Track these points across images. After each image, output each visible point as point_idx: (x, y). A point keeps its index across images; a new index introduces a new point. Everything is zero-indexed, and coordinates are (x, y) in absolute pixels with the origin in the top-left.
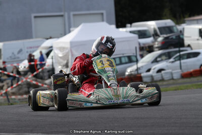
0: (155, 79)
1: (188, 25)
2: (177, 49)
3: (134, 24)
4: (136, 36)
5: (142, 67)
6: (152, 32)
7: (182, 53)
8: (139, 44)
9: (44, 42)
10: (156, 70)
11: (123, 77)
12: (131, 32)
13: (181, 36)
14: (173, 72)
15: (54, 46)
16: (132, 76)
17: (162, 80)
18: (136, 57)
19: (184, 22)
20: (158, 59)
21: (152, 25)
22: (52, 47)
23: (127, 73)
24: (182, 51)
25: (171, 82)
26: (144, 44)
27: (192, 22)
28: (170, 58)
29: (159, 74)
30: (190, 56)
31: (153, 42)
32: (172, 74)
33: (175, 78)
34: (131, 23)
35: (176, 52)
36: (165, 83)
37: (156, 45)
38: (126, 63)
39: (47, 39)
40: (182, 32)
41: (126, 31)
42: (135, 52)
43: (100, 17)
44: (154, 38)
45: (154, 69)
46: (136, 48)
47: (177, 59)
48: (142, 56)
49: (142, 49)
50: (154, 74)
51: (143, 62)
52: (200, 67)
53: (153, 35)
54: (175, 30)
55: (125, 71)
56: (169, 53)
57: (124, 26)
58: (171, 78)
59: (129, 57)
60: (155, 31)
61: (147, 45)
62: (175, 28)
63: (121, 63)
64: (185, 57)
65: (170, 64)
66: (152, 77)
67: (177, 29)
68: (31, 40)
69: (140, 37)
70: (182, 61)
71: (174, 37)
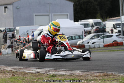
0: (91, 47)
1: (108, 22)
2: (102, 33)
3: (82, 21)
4: (83, 26)
5: (85, 41)
6: (91, 25)
7: (104, 35)
8: (84, 30)
9: (39, 27)
10: (92, 43)
11: (76, 45)
12: (81, 24)
13: (105, 27)
14: (100, 44)
15: (44, 29)
16: (80, 45)
17: (95, 48)
18: (82, 36)
19: (106, 21)
20: (93, 38)
21: (91, 21)
22: (42, 30)
23: (78, 44)
24: (105, 34)
25: (99, 49)
26: (87, 30)
27: (110, 21)
28: (98, 37)
29: (93, 45)
30: (108, 37)
31: (91, 29)
32: (99, 45)
33: (101, 47)
34: (81, 20)
35: (102, 35)
36: (96, 49)
37: (93, 31)
38: (78, 39)
39: (41, 26)
40: (105, 25)
41: (79, 24)
42: (82, 34)
43: (66, 16)
44: (92, 27)
45: (91, 42)
46: (83, 32)
47: (102, 38)
48: (85, 36)
49: (86, 32)
50: (91, 45)
51: (86, 39)
52: (113, 42)
53: (91, 26)
54: (102, 24)
55: (77, 43)
56: (98, 35)
57: (78, 21)
58: (98, 47)
59: (79, 36)
60: (92, 24)
61: (88, 31)
62: (102, 23)
63: (75, 39)
64: (106, 37)
65: (98, 40)
66: (90, 46)
67: (103, 24)
68: (33, 26)
69: (85, 27)
70: (104, 39)
71: (101, 28)
